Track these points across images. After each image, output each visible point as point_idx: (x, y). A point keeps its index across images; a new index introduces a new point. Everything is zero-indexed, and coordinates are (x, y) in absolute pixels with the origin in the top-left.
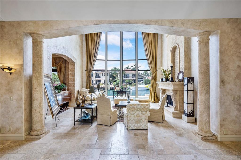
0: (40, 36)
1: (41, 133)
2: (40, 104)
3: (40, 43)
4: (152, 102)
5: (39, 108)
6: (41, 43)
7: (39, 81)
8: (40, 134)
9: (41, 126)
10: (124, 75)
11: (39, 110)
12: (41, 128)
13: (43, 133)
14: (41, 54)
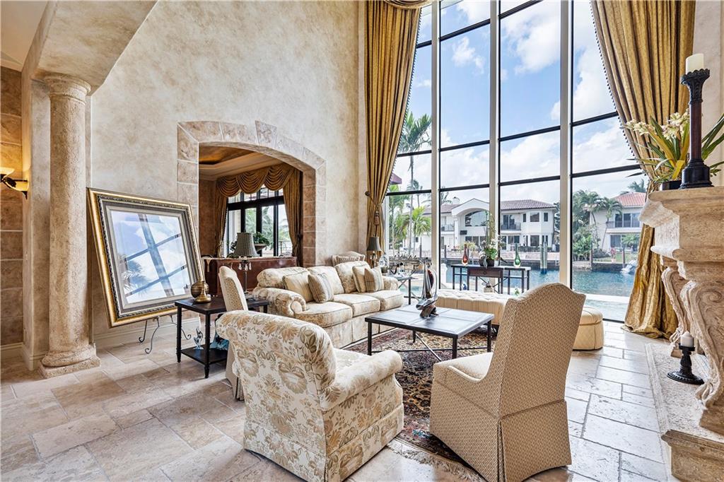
0: (59, 80)
1: (57, 363)
2: (58, 276)
3: (61, 100)
4: (646, 334)
5: (56, 289)
6: (65, 100)
7: (56, 209)
8: (52, 364)
9: (61, 341)
10: (617, 215)
11: (57, 293)
12: (60, 348)
13: (63, 362)
14: (66, 132)
